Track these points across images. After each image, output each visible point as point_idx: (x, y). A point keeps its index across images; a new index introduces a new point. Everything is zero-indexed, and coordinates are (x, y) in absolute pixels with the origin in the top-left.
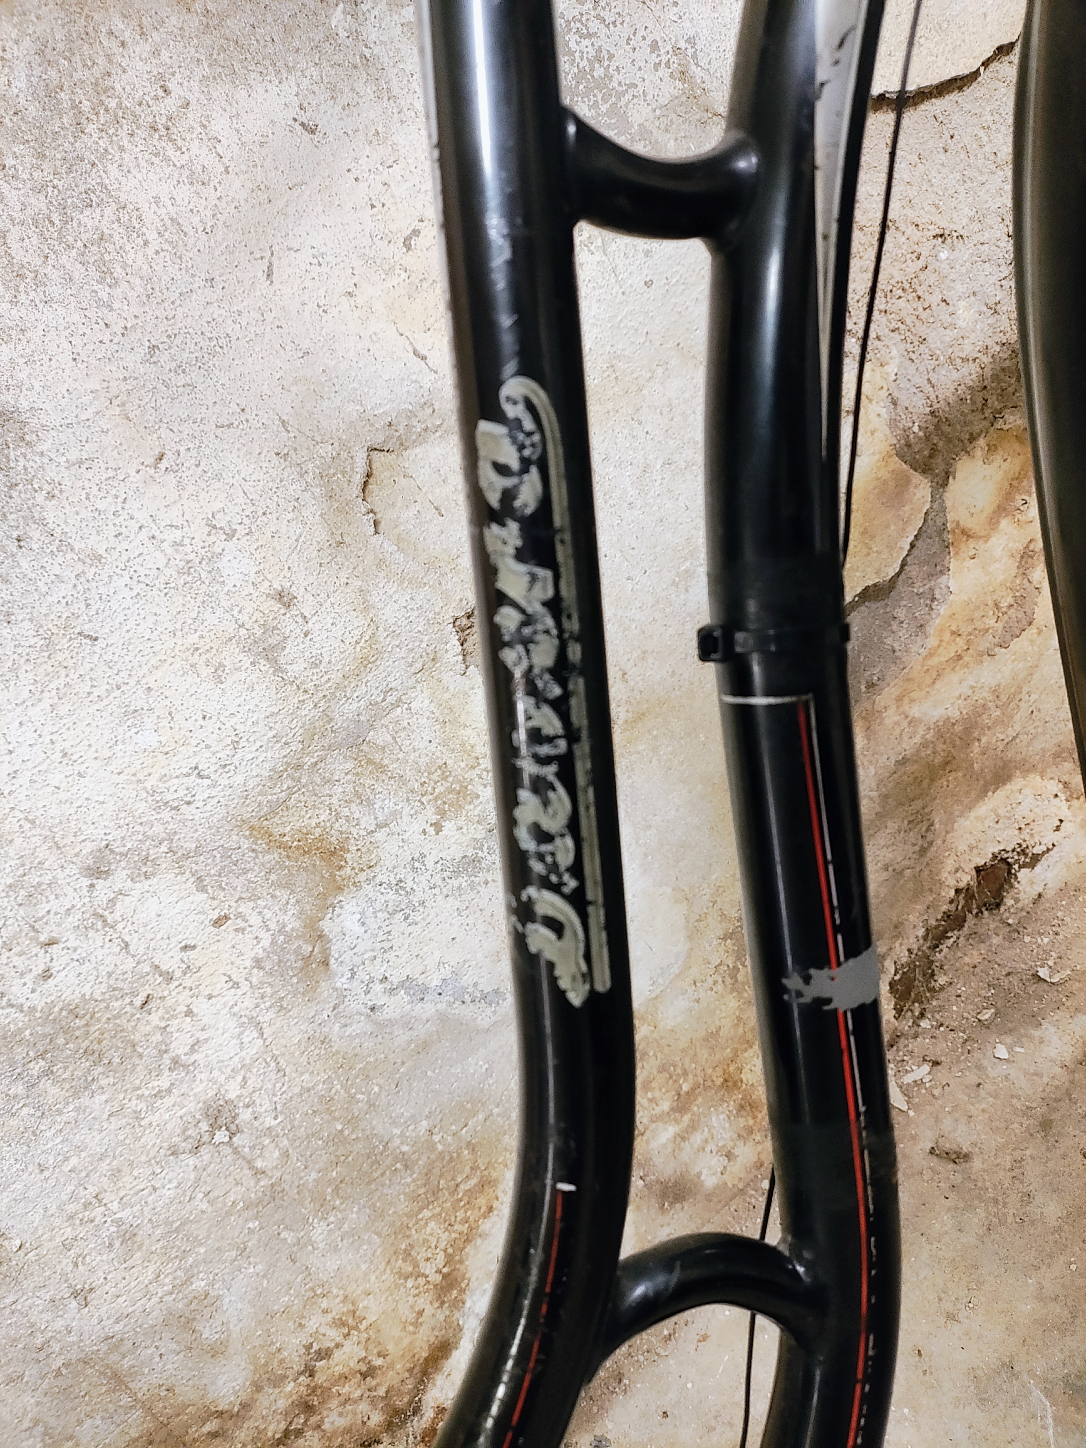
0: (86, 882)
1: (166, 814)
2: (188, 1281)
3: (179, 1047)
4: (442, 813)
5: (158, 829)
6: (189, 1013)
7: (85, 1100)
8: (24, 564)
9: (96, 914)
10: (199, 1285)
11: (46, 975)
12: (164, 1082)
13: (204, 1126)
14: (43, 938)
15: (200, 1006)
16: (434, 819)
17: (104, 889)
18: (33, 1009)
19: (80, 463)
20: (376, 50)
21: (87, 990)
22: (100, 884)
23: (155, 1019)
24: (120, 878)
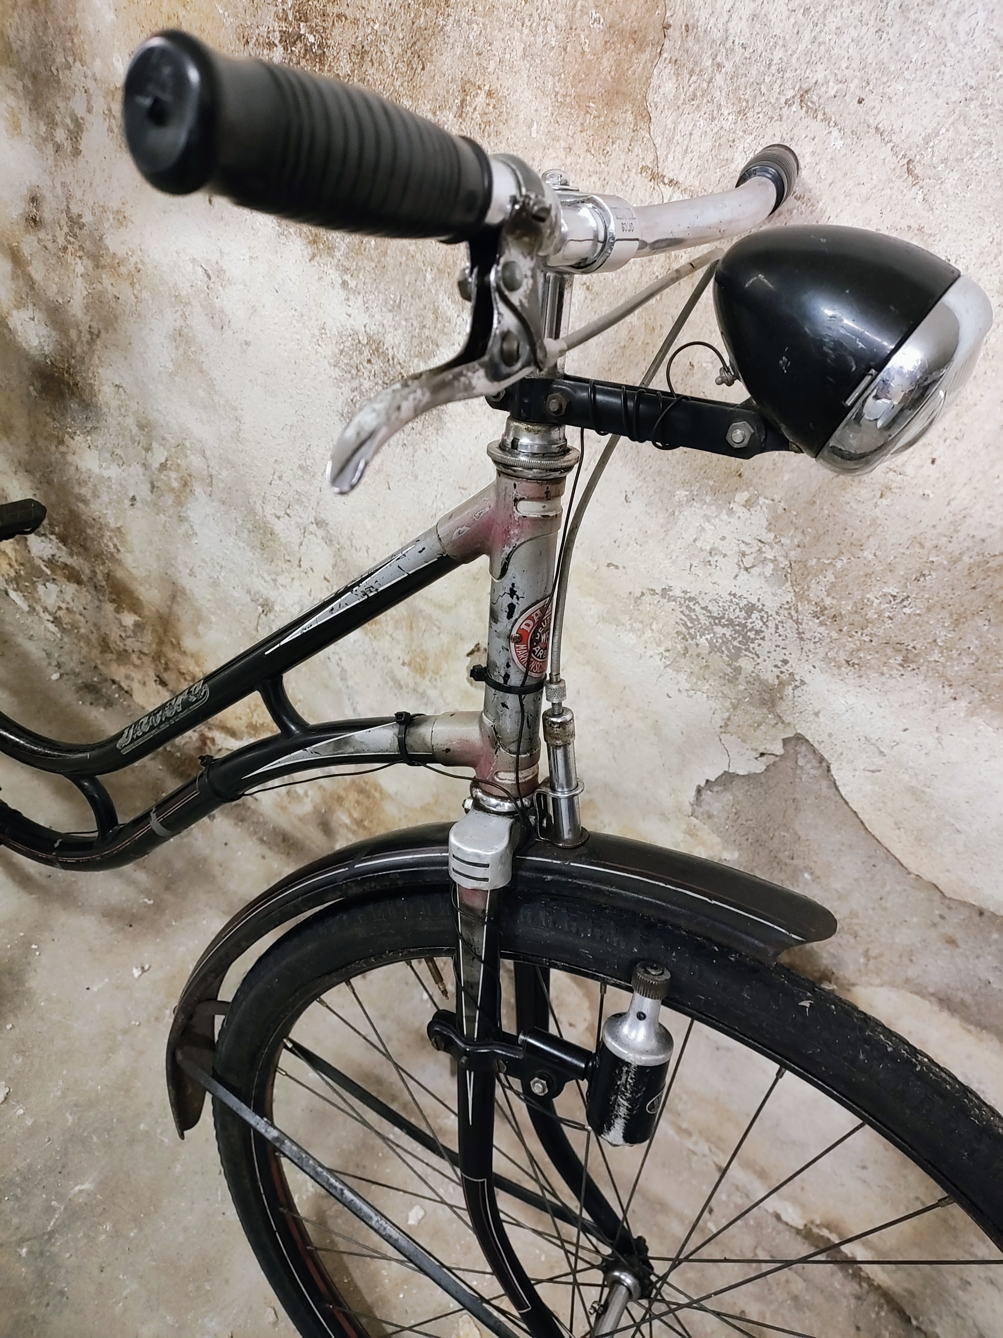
0: (313, 520)
1: (349, 542)
2: (213, 614)
3: (281, 580)
4: (410, 664)
5: (342, 541)
6: (293, 579)
7: (248, 549)
8: (398, 450)
9: (305, 529)
10: (213, 619)
11: (278, 518)
12: (268, 578)
13: (261, 600)
14: (288, 511)
15: (297, 583)
16: (407, 661)
17: (313, 528)
18: (265, 516)
19: (443, 456)
20: (681, 517)
21: (281, 535)
22: (315, 525)
23: (284, 566)
24: (320, 533)
